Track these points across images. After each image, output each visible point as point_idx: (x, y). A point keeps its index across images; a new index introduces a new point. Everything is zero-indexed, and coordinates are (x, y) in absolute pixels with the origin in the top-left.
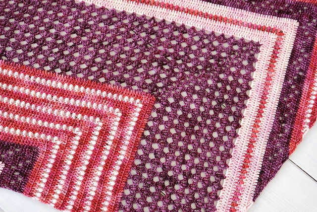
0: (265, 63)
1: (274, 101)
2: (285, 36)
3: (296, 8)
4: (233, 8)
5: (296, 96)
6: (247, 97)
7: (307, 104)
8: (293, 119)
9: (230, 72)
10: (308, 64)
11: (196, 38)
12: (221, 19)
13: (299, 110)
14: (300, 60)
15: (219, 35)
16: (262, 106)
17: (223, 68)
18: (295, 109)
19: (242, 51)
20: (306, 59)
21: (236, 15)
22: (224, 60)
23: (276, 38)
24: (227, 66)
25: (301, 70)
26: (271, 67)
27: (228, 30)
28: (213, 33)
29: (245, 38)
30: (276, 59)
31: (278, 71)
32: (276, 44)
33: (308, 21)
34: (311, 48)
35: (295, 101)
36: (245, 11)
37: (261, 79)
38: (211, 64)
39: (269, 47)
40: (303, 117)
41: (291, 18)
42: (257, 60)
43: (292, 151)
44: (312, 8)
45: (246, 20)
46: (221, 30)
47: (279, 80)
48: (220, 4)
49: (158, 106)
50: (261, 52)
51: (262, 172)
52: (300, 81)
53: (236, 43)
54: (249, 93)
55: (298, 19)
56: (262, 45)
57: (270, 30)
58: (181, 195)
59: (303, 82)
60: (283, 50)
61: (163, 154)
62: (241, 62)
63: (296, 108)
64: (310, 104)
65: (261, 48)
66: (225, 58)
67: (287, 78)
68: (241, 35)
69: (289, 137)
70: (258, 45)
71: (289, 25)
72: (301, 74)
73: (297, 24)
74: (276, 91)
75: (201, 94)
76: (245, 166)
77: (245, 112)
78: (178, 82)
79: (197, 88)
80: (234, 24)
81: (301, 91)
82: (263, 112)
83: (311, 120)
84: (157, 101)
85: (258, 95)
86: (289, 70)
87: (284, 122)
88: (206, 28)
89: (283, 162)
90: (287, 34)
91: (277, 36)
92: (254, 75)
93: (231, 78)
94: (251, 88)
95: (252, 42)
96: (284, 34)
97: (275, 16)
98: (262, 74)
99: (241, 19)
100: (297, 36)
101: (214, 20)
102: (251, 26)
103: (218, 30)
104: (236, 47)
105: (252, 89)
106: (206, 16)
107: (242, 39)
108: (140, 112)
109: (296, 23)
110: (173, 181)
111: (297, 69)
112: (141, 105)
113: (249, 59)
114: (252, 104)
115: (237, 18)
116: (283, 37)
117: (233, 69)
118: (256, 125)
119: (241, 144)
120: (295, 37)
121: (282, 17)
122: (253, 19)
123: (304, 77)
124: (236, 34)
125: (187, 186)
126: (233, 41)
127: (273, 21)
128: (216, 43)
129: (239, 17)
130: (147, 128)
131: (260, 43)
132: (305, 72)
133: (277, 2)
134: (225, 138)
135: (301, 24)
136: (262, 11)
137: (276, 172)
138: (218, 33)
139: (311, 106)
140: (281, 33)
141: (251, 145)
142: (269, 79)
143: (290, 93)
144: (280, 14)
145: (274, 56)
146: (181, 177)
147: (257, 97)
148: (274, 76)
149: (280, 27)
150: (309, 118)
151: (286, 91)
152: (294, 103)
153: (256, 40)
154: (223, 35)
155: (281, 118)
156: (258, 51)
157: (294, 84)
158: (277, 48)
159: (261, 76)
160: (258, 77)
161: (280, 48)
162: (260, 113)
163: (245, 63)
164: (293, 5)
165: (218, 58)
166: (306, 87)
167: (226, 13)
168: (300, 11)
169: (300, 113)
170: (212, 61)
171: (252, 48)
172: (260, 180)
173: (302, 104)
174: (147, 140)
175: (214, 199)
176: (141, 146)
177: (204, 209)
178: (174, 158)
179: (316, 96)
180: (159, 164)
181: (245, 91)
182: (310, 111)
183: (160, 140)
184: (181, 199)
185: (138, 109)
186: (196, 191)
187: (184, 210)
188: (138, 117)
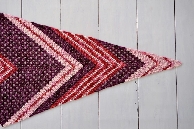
0: (62, 74)
1: (56, 89)
2: (75, 69)
4: (64, 50)
5: (65, 91)
7: (67, 95)
8: (59, 98)
9: (48, 72)
10: (76, 83)
11: (45, 55)
12: (57, 52)
16: (51, 89)
19: (57, 67)
20: (76, 80)
21: (63, 53)
23: (72, 68)
25: (72, 83)
26: (63, 77)
27: (57, 57)
28: (51, 56)
29: (61, 63)
31: (64, 80)
32: (70, 70)
33: (87, 67)
34: (81, 78)
36: (68, 53)
38: (44, 66)
39: (67, 70)
40: (63, 99)
41: (82, 64)
42: (60, 72)
43: (51, 108)
45: (66, 57)
46: (55, 56)
47: (63, 83)
48: (60, 47)
49: (17, 72)
51: (37, 109)
52: (70, 87)
54: (50, 82)
55: (84, 65)
57: (71, 64)
58: (7, 103)
59: (70, 88)
60: (71, 73)
61: (9, 88)
62: (54, 70)
63: (62, 95)
65: (64, 69)
66: (50, 66)
67: (65, 84)
69: (54, 103)
70: (64, 67)
71: (79, 66)
72: (72, 84)
76: (33, 105)
77: (44, 87)
78: (29, 67)
79: (34, 72)
80: (61, 56)
81: (68, 90)
84: (18, 71)
85: (52, 84)
86: (68, 81)
87: (55, 97)
88: (50, 53)
89: (46, 109)
92: (56, 77)
93: (47, 74)
95: (63, 65)
98: (58, 78)
101: (55, 51)
102: (66, 60)
104: (56, 64)
105: (52, 81)
106: (53, 49)
108: (10, 72)
109: (82, 66)
110: (8, 98)
111: (72, 82)
112: (11, 70)
113: (57, 71)
114: (48, 86)
117: (50, 71)
118: (45, 93)
119: (36, 97)
120: (78, 71)
121: (79, 62)
122: (68, 57)
123: (72, 86)
124: (59, 60)
125: (11, 102)
126: (56, 62)
127: (75, 62)
128: (50, 60)
129: (64, 55)
130: (9, 78)
132: (73, 85)
133: (81, 55)
134: (32, 93)
135: (83, 68)
136: (73, 56)
137: (42, 112)
138: (53, 57)
139: (68, 97)
140: (74, 67)
141: (39, 99)
142: (59, 80)
144: (78, 60)
145: (67, 74)
146: (11, 98)
148: (62, 81)
149: (75, 65)
150: (64, 101)
151: (62, 88)
152: (63, 93)
154: (54, 58)
155: (55, 95)
156: (62, 69)
157: (67, 87)
158: (69, 72)
160: (56, 78)
162: (49, 91)
165: (48, 65)
166: (70, 90)
167: (60, 51)
168: (87, 63)
169: (63, 97)
172: (35, 111)
173: (65, 95)
174: (6, 82)
175: (17, 110)
176: (3, 83)
177: (12, 111)
178: (11, 91)
179: (72, 94)
180: (5, 91)
181: (49, 81)
182: (66, 98)
183: (11, 84)
184: (6, 105)
185: (10, 71)
186: (13, 105)
187: (6, 109)
188: (8, 73)
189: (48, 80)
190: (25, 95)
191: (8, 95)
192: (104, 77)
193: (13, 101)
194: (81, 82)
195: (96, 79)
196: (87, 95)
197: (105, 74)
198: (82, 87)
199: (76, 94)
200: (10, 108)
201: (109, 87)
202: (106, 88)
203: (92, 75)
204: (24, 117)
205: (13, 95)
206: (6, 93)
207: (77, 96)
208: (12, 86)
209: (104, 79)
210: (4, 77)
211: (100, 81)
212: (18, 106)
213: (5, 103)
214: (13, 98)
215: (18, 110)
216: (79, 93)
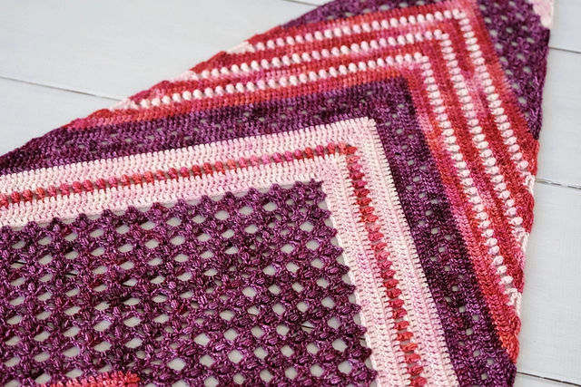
0: (349, 211)
1: (412, 270)
2: (359, 150)
3: (352, 98)
4: (224, 142)
5: (452, 244)
6: (350, 289)
7: (484, 249)
8: (475, 289)
9: (285, 255)
10: (438, 180)
11: (175, 222)
12: (209, 169)
13: (475, 268)
14: (416, 179)
15: (221, 198)
16: (393, 293)
17: (266, 255)
18: (467, 268)
19: (289, 209)
20: (427, 174)
21: (236, 150)
22: (259, 240)
23: (344, 159)
24: (272, 247)
26: (366, 213)
27: (234, 182)
28: (205, 199)
29: (280, 183)
30: (368, 196)
31: (384, 215)
32: (352, 170)
33: (388, 110)
34: (426, 151)
35: (455, 253)
36: (252, 138)
37: (359, 243)
38: (234, 257)
39: (340, 181)
40: (494, 278)
41: (354, 117)
42: (330, 213)
43: (515, 351)
44: (382, 89)
45: (264, 152)
46: (220, 188)
47: (398, 229)
48: (193, 145)
50: (329, 196)
52: (442, 214)
53: (266, 199)
54: (350, 278)
55: (369, 113)
56: (322, 182)
57: (323, 151)
59: (449, 215)
60: (372, 174)
62: (297, 229)
63: (469, 266)
64: (489, 247)
65: (324, 189)
66: (259, 234)
67: (411, 220)
68: (267, 181)
69: (491, 328)
70: (315, 186)
71: (356, 130)
72: (434, 202)
73: (372, 123)
74: (406, 252)
75: (242, 324)
77: (362, 319)
78: (176, 319)
80: (241, 168)
81: (453, 229)
82: (402, 302)
83: (514, 275)
84: (144, 379)
85: (370, 275)
86: (405, 205)
87: (461, 303)
88: (185, 195)
89: (510, 383)
90: (361, 146)
91: (344, 156)
93: (293, 268)
94: (348, 269)
95: (298, 184)
96: (355, 149)
97: (319, 124)
98: (355, 233)
99: (252, 153)
100: (384, 142)
101: (195, 175)
103: (214, 189)
104: (270, 207)
105: (352, 269)
106: (174, 174)
107: (275, 188)
109: (367, 124)
111: (422, 195)
113: (311, 217)
114: (369, 296)
115: (241, 155)
116: (357, 153)
117: (288, 249)
118: (403, 333)
120: (381, 145)
121: (334, 121)
122: (276, 145)
123: (446, 206)
124: (256, 183)
126: (257, 199)
127: (320, 135)
128: (222, 216)
129: (247, 153)
131: (317, 180)
132: (441, 196)
133: (308, 102)
135: (378, 121)
136: (288, 126)
139: (496, 249)
140: (349, 150)
142: (375, 236)
143: (436, 244)
144: (327, 118)
145: (361, 191)
147: (371, 280)
148: (383, 227)
149: (340, 140)
150: (507, 273)
151: (425, 245)
152: (457, 259)
153: (305, 178)
154: (229, 195)
155: (447, 300)
156: (321, 196)
157: (433, 225)
158: (358, 180)
159: (357, 238)
160: (351, 241)
161: (363, 175)
162: (397, 309)
163: (307, 227)
164: (343, 96)
165: (245, 241)
166: (461, 221)
167: (213, 155)
168: (363, 101)
169: (481, 271)
170: (232, 251)
171: (305, 195)
173: (474, 254)
179: (491, 227)
182: (499, 259)
192: (484, 79)
194: (450, 162)
195: (470, 106)
196: (534, 172)
197: (467, 69)
198: (477, 170)
199: (501, 211)
201: (542, 84)
202: (541, 93)
203: (441, 109)
207: (512, 211)
209: (489, 82)
211: (495, 96)
216: (506, 194)
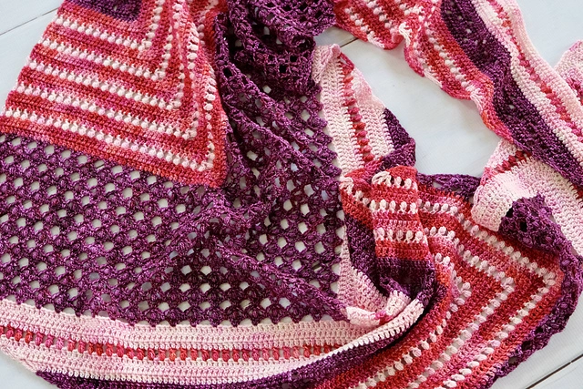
58: (43, 239)
61: (114, 206)
110: (66, 225)
125: (59, 249)
130: (162, 180)
146: (73, 237)
174: (137, 181)
175: (36, 299)
176: (127, 171)
177: (18, 280)
178: (106, 222)
180: (95, 198)
181: (246, 315)
183: (139, 199)
184: (34, 237)
185: (193, 166)
186: (49, 264)
187: (15, 246)
188: (180, 166)
189: (246, 312)
190: (120, 286)
191: (80, 219)
193: (66, 253)
200: (25, 263)
204: (21, 350)
205: (91, 241)
206: (89, 206)
208: (133, 209)
210: (155, 160)
212: (55, 290)
213: (39, 227)
214: (76, 249)
215: (41, 303)
